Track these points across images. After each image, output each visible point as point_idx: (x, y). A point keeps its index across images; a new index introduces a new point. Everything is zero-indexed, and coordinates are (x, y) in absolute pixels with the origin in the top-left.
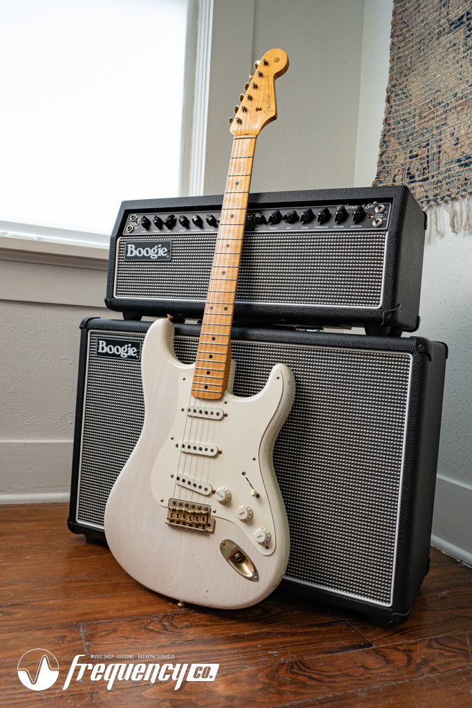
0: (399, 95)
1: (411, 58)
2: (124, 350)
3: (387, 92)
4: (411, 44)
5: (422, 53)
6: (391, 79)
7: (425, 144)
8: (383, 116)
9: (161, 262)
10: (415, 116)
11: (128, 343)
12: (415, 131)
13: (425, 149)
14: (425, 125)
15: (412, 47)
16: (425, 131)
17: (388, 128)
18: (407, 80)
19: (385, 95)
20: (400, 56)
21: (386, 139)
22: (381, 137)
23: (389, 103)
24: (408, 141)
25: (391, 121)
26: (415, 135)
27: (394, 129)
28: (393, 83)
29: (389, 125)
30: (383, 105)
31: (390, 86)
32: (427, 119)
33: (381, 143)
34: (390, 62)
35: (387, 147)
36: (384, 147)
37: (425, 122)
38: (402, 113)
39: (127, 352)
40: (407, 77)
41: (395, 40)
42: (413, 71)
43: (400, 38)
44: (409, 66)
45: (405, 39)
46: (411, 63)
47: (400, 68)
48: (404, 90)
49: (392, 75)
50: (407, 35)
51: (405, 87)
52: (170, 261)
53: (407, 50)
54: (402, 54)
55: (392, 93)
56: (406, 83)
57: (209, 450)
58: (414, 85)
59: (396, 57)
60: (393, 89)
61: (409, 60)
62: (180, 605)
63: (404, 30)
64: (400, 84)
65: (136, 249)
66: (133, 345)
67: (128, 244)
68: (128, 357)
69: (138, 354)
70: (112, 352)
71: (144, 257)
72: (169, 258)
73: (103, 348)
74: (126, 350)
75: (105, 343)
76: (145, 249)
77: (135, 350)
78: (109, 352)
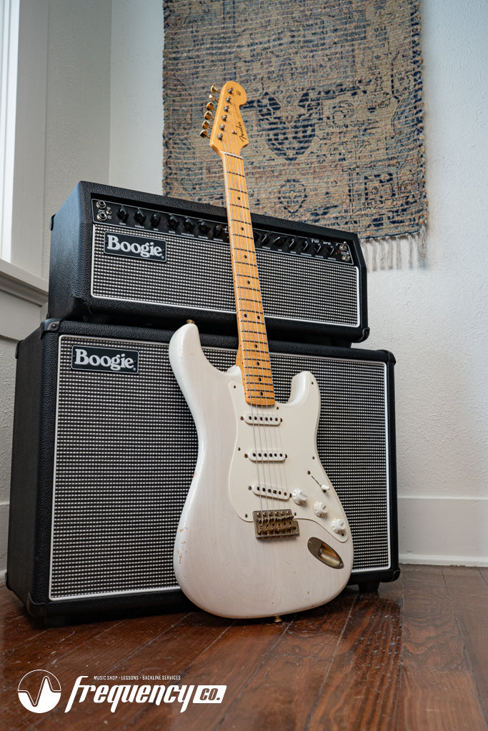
0: (178, 144)
1: (191, 115)
2: (116, 360)
3: (164, 137)
4: (190, 103)
6: (167, 127)
7: (218, 196)
8: (160, 159)
9: (154, 262)
10: (201, 168)
11: (120, 353)
12: (203, 181)
13: (220, 201)
14: (216, 179)
15: (191, 106)
16: (216, 185)
17: (170, 171)
18: (187, 133)
19: (161, 141)
20: (175, 108)
21: (169, 181)
22: (162, 178)
23: (168, 148)
24: (194, 189)
25: (172, 166)
26: (203, 185)
27: (175, 174)
28: (171, 130)
29: (170, 168)
30: (160, 149)
31: (166, 132)
32: (218, 175)
33: (164, 184)
34: (164, 110)
35: (170, 188)
36: (168, 188)
37: (215, 177)
38: (185, 161)
39: (120, 364)
40: (187, 131)
41: (169, 92)
42: (195, 128)
43: (174, 93)
44: (190, 122)
45: (180, 95)
46: (191, 119)
47: (178, 120)
48: (184, 142)
49: (169, 123)
50: (183, 93)
51: (186, 139)
52: (165, 263)
53: (185, 106)
54: (178, 108)
55: (170, 139)
56: (186, 136)
57: (278, 455)
58: (197, 140)
59: (172, 108)
60: (171, 136)
61: (189, 116)
62: (278, 621)
63: (179, 87)
64: (179, 134)
65: (120, 242)
66: (128, 355)
67: (107, 234)
68: (122, 369)
69: (136, 367)
70: (97, 364)
71: (131, 253)
72: (164, 259)
73: (82, 359)
74: (118, 361)
75: (85, 353)
76: (133, 245)
77: (132, 361)
78: (92, 363)
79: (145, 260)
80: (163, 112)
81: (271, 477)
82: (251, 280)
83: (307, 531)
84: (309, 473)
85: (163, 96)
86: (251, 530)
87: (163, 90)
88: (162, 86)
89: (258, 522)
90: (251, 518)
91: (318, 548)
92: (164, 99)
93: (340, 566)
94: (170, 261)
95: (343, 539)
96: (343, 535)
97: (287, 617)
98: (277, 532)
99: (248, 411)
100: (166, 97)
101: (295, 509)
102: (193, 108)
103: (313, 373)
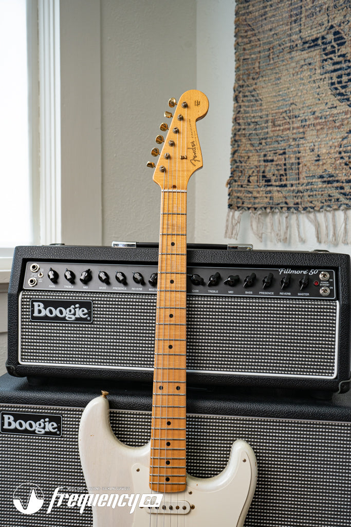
0: (247, 96)
1: (259, 62)
2: (40, 425)
3: (234, 91)
4: (258, 49)
5: (272, 62)
6: (238, 79)
7: (282, 152)
8: (230, 115)
9: (80, 323)
10: (267, 122)
11: (44, 417)
12: (268, 136)
13: (283, 157)
14: (280, 133)
15: (260, 52)
16: (280, 139)
17: (238, 127)
18: (256, 84)
19: (231, 94)
20: (246, 57)
21: (237, 138)
22: (231, 136)
23: (237, 102)
24: (261, 144)
25: (241, 121)
26: (269, 140)
27: (244, 129)
28: (241, 83)
29: (239, 124)
30: (231, 104)
31: (237, 85)
32: (282, 128)
33: (232, 142)
34: (236, 61)
35: (238, 146)
36: (236, 146)
37: (279, 130)
38: (252, 115)
39: (44, 428)
40: (256, 81)
41: (240, 40)
42: (262, 76)
43: (245, 40)
44: (258, 70)
45: (250, 41)
46: (259, 67)
47: (247, 70)
48: (253, 93)
49: (239, 75)
50: (253, 39)
51: (254, 90)
52: (92, 324)
53: (254, 53)
54: (248, 57)
55: (239, 93)
56: (254, 86)
58: (264, 90)
59: (242, 58)
60: (241, 89)
61: (257, 64)
63: (249, 33)
64: (248, 86)
65: (45, 308)
66: (52, 419)
67: (33, 301)
68: (46, 433)
69: (59, 430)
70: (23, 428)
71: (56, 318)
72: (90, 320)
73: (10, 424)
74: (42, 425)
75: (12, 418)
76: (58, 309)
77: (55, 425)
78: (19, 428)
79: (71, 323)
80: (235, 63)
85: (235, 45)
87: (234, 39)
88: (234, 34)
92: (235, 49)
94: (97, 321)
100: (237, 44)
102: (262, 54)
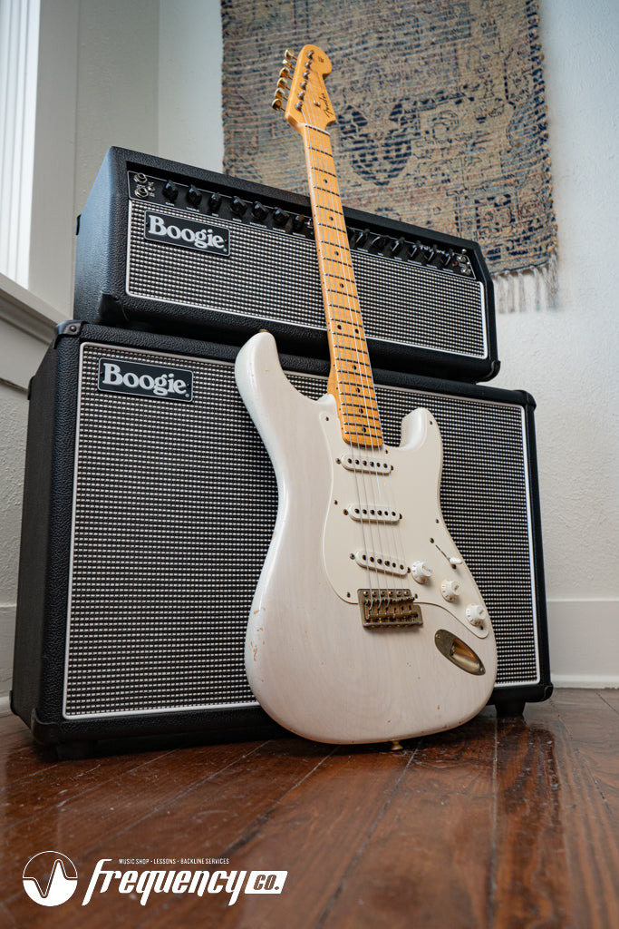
0: (241, 172)
1: (257, 137)
2: (161, 382)
4: (256, 123)
5: (274, 137)
6: (228, 152)
9: (213, 255)
11: (168, 372)
15: (257, 126)
18: (253, 159)
20: (238, 130)
28: (233, 156)
31: (227, 158)
34: (225, 132)
39: (167, 387)
40: (252, 157)
41: (229, 111)
42: (262, 152)
43: (236, 112)
44: (255, 145)
45: (243, 115)
46: (257, 142)
47: (241, 144)
48: (250, 169)
49: (230, 148)
50: (247, 112)
51: (251, 166)
52: (228, 258)
53: (250, 127)
54: (241, 130)
55: (231, 167)
56: (251, 162)
57: (390, 514)
58: (264, 167)
59: (233, 130)
60: (233, 163)
61: (254, 139)
62: (396, 748)
63: (242, 105)
64: (242, 161)
65: (166, 226)
66: (178, 376)
67: (148, 214)
68: (170, 394)
69: (189, 392)
70: (135, 385)
72: (227, 253)
73: (113, 377)
74: (164, 383)
75: (117, 369)
76: (184, 230)
77: (183, 385)
78: (128, 384)
79: (201, 252)
80: (223, 135)
81: (381, 543)
82: (345, 283)
83: (433, 621)
84: (432, 541)
85: (223, 116)
86: (356, 616)
87: (222, 109)
88: (221, 104)
89: (365, 605)
90: (355, 598)
91: (449, 644)
92: (224, 119)
93: (480, 672)
94: (235, 256)
95: (482, 634)
96: (482, 628)
97: (410, 743)
98: (392, 619)
99: (347, 452)
100: (225, 117)
101: (416, 589)
102: (260, 129)
103: (432, 412)
